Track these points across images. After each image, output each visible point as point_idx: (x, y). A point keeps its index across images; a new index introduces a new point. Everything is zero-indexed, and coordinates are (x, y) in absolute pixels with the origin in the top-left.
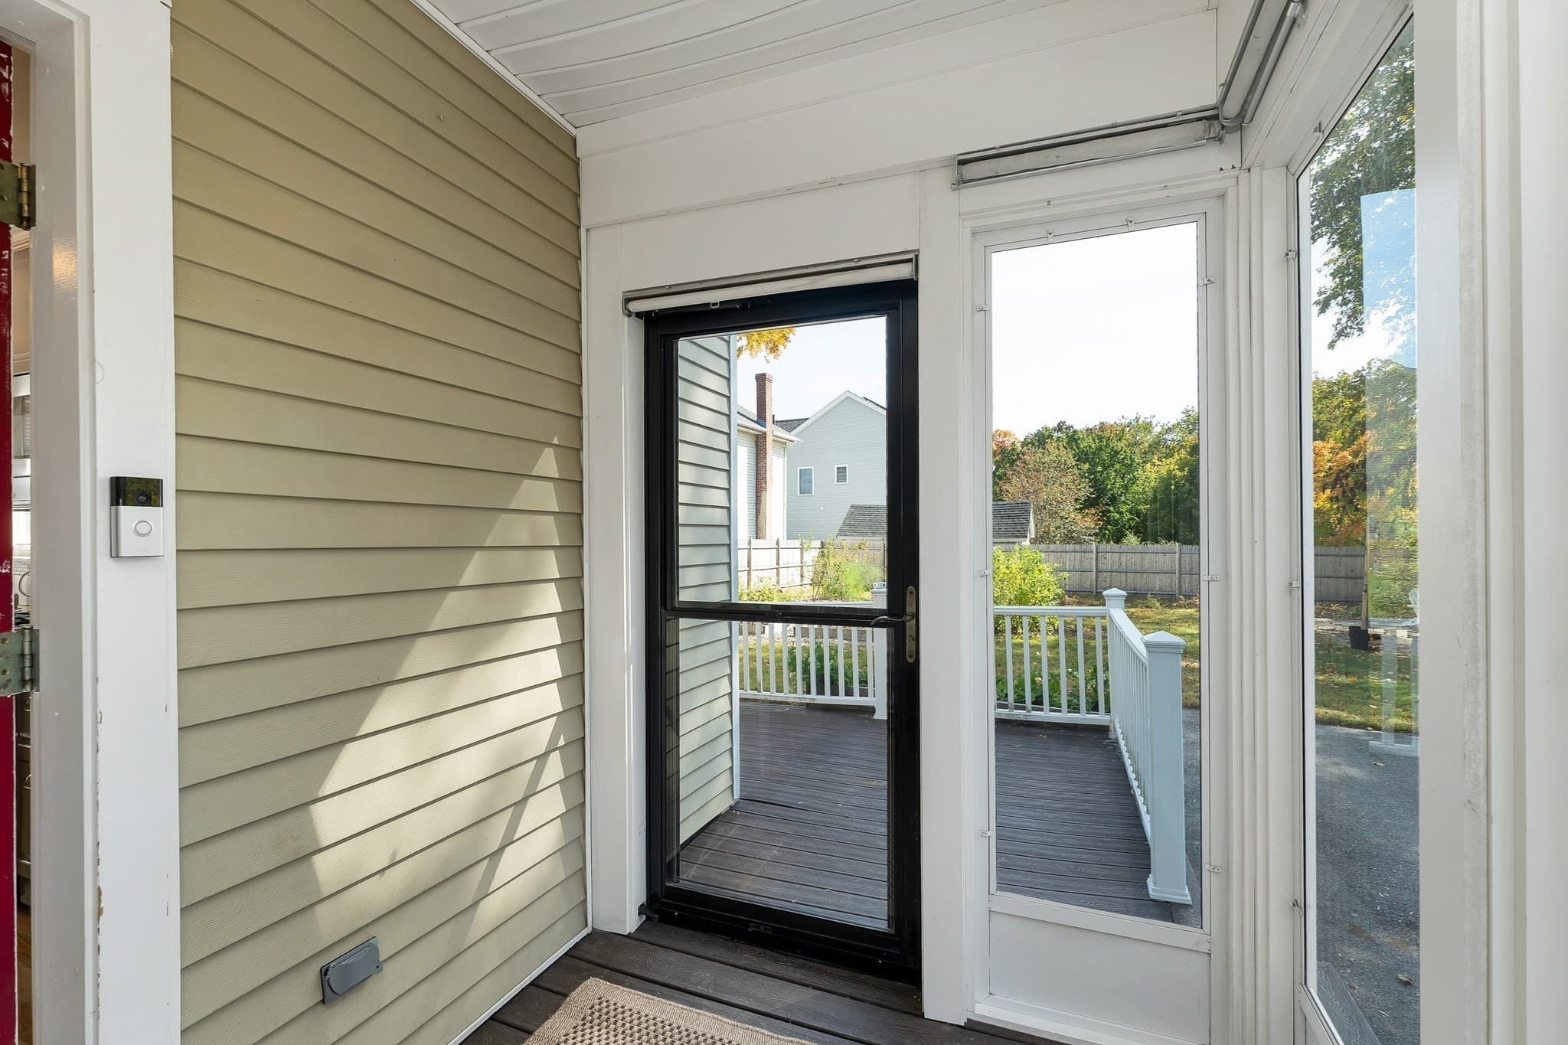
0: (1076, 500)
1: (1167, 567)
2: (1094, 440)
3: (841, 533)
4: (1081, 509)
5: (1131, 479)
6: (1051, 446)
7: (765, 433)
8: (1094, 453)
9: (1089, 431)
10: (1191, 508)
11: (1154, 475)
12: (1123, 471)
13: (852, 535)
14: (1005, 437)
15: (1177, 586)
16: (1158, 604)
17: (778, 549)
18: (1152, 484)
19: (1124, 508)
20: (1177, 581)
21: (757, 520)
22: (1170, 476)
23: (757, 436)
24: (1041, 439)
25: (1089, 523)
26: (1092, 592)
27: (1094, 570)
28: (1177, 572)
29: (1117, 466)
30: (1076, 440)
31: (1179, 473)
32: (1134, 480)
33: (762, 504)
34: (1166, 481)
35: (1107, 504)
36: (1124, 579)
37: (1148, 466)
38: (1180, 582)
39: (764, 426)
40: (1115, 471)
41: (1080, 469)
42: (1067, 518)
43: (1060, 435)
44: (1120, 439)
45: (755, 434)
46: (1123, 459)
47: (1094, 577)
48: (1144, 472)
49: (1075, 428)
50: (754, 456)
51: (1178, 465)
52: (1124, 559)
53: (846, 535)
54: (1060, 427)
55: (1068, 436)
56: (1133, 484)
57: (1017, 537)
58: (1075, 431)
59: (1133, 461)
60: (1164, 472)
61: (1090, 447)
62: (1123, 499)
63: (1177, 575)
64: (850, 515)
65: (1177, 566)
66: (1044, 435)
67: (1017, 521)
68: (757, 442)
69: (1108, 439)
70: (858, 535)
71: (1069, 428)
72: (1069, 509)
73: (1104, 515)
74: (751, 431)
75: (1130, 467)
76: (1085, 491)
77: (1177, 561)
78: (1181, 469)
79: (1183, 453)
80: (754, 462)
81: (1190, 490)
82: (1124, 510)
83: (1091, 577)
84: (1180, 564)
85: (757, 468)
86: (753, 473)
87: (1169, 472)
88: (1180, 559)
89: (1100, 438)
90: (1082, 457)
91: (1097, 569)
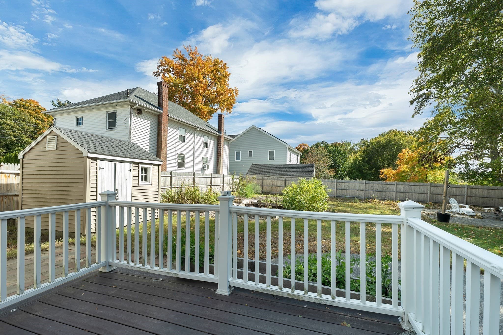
0: (328, 166)
1: (361, 188)
2: (333, 147)
3: (248, 173)
4: (329, 169)
5: (344, 160)
6: (320, 148)
7: (221, 136)
8: (333, 151)
9: (332, 144)
10: (363, 170)
11: (352, 159)
12: (342, 158)
13: (251, 174)
14: (305, 146)
15: (364, 195)
16: (358, 201)
17: (223, 178)
18: (351, 162)
19: (342, 169)
20: (364, 193)
21: (217, 168)
22: (357, 159)
23: (218, 137)
24: (317, 146)
25: (332, 173)
26: (334, 196)
27: (336, 189)
28: (364, 190)
29: (340, 156)
30: (328, 147)
31: (359, 159)
32: (346, 160)
33: (219, 162)
34: (356, 161)
35: (337, 168)
36: (346, 192)
37: (350, 156)
38: (365, 194)
39: (221, 133)
40: (340, 157)
41: (329, 156)
42: (324, 172)
43: (323, 145)
44: (341, 147)
45: (217, 136)
46: (342, 153)
47: (335, 191)
48: (349, 158)
49: (328, 143)
50: (216, 144)
51: (359, 156)
52: (346, 185)
53: (249, 174)
54: (323, 143)
55: (325, 146)
56: (345, 161)
57: (309, 176)
58: (327, 144)
59: (345, 154)
60: (355, 158)
61: (332, 149)
62: (342, 166)
63: (364, 191)
64: (252, 167)
65: (364, 188)
66: (318, 145)
67: (309, 171)
68: (218, 139)
69: (338, 147)
70: (254, 174)
71: (325, 143)
72: (325, 169)
73: (336, 171)
74: (215, 135)
75: (344, 156)
76: (331, 163)
77: (364, 186)
78: (360, 157)
79: (361, 152)
80: (216, 146)
81: (363, 164)
82: (342, 170)
83: (334, 191)
84: (365, 187)
85: (218, 149)
86: (216, 150)
87: (357, 158)
88: (365, 186)
89: (335, 147)
90: (330, 152)
91: (336, 188)
